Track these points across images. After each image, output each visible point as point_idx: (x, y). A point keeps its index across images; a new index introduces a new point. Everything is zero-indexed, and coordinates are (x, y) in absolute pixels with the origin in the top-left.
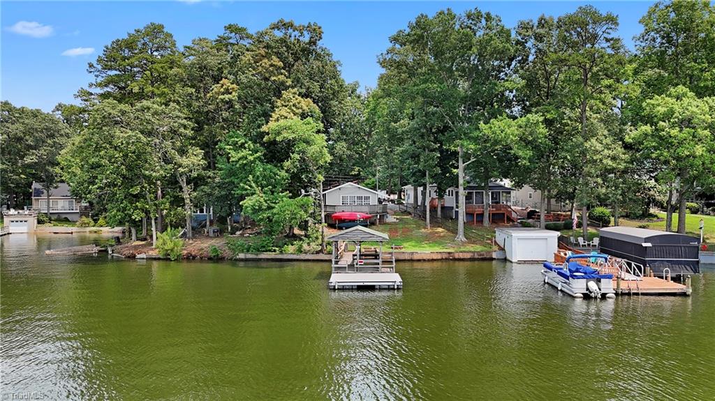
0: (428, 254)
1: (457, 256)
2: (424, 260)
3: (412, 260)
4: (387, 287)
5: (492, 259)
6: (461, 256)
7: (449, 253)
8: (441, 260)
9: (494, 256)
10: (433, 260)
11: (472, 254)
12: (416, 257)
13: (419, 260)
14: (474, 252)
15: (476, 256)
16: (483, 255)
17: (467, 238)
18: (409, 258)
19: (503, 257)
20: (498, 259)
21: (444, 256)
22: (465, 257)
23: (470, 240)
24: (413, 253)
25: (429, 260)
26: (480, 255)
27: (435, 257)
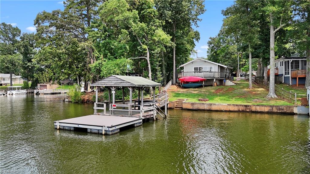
0: (225, 106)
1: (253, 109)
2: (221, 111)
3: (210, 111)
4: (96, 131)
5: (293, 114)
6: (259, 109)
7: (246, 106)
8: (239, 111)
9: (296, 110)
10: (230, 111)
11: (270, 108)
12: (214, 108)
13: (217, 111)
14: (272, 106)
15: (275, 110)
16: (283, 110)
17: (277, 96)
18: (208, 109)
19: (306, 113)
20: (300, 115)
21: (241, 109)
22: (263, 110)
23: (280, 97)
24: (211, 104)
25: (226, 111)
26: (280, 109)
27: (232, 108)
